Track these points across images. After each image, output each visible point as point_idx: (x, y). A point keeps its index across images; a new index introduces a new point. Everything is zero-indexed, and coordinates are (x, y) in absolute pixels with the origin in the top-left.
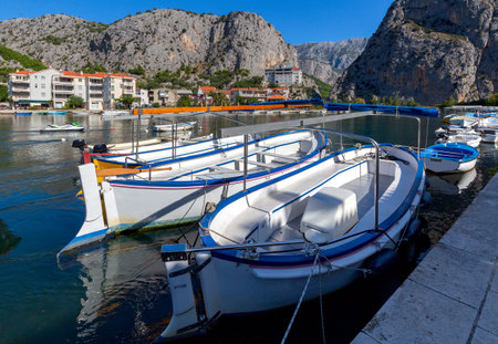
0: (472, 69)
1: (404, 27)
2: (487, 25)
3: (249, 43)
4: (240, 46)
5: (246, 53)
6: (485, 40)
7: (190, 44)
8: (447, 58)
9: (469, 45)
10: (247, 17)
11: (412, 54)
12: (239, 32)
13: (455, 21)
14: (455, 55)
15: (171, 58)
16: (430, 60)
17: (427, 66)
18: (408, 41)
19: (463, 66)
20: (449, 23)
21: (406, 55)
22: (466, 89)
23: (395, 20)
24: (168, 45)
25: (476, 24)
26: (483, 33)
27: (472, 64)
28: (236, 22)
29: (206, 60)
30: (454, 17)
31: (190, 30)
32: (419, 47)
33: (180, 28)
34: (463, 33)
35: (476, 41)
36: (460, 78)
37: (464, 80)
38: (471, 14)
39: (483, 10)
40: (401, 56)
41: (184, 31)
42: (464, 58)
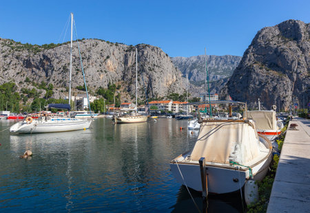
0: (290, 93)
1: (255, 65)
2: (295, 70)
3: (156, 69)
4: (150, 70)
5: (155, 75)
6: (295, 78)
7: (112, 67)
8: (278, 86)
9: (288, 80)
10: (153, 50)
11: (260, 83)
12: (148, 60)
13: (280, 65)
14: (282, 85)
15: (101, 77)
16: (270, 87)
17: (268, 91)
18: (258, 75)
19: (286, 91)
20: (277, 66)
21: (257, 83)
22: (288, 104)
23: (249, 60)
24: (98, 68)
25: (290, 68)
26: (294, 74)
27: (290, 90)
28: (145, 53)
29: (123, 79)
30: (280, 63)
31: (112, 57)
32: (264, 79)
33: (105, 55)
34: (284, 73)
35: (291, 77)
36: (284, 98)
37: (287, 99)
38: (288, 63)
39: (293, 61)
40: (254, 83)
41: (108, 57)
42: (286, 86)
